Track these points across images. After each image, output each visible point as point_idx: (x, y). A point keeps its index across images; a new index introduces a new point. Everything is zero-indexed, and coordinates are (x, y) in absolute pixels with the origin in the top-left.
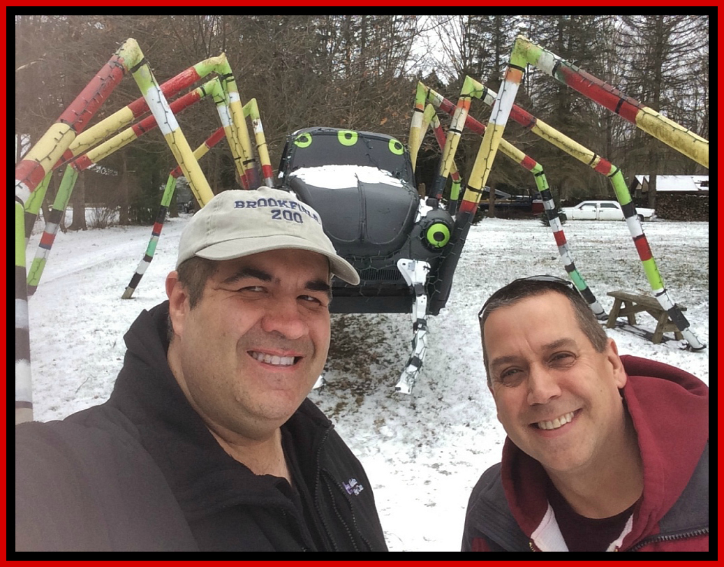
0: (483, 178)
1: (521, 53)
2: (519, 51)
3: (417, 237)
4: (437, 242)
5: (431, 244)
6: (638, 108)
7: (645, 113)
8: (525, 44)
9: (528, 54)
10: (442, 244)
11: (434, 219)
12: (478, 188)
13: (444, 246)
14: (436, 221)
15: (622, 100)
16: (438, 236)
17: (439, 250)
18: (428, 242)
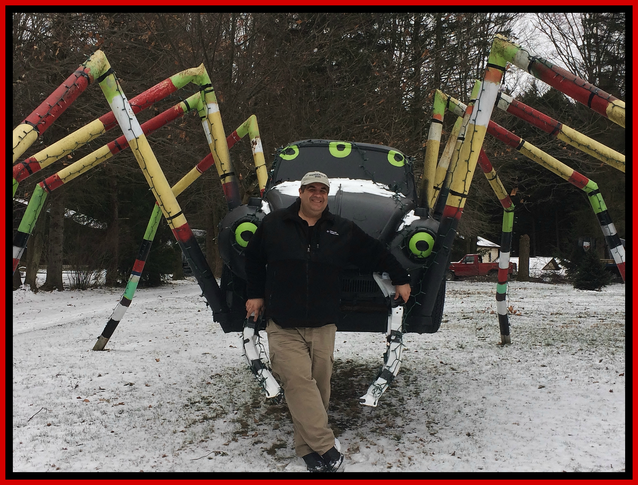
0: (465, 181)
1: (498, 52)
2: (496, 50)
3: (398, 247)
4: (420, 252)
5: (413, 254)
6: (609, 100)
7: (615, 105)
8: (502, 42)
9: (505, 53)
10: (425, 254)
11: (417, 228)
12: (461, 191)
13: (429, 257)
14: (419, 229)
15: (593, 94)
16: (422, 245)
17: (422, 260)
18: (410, 251)
